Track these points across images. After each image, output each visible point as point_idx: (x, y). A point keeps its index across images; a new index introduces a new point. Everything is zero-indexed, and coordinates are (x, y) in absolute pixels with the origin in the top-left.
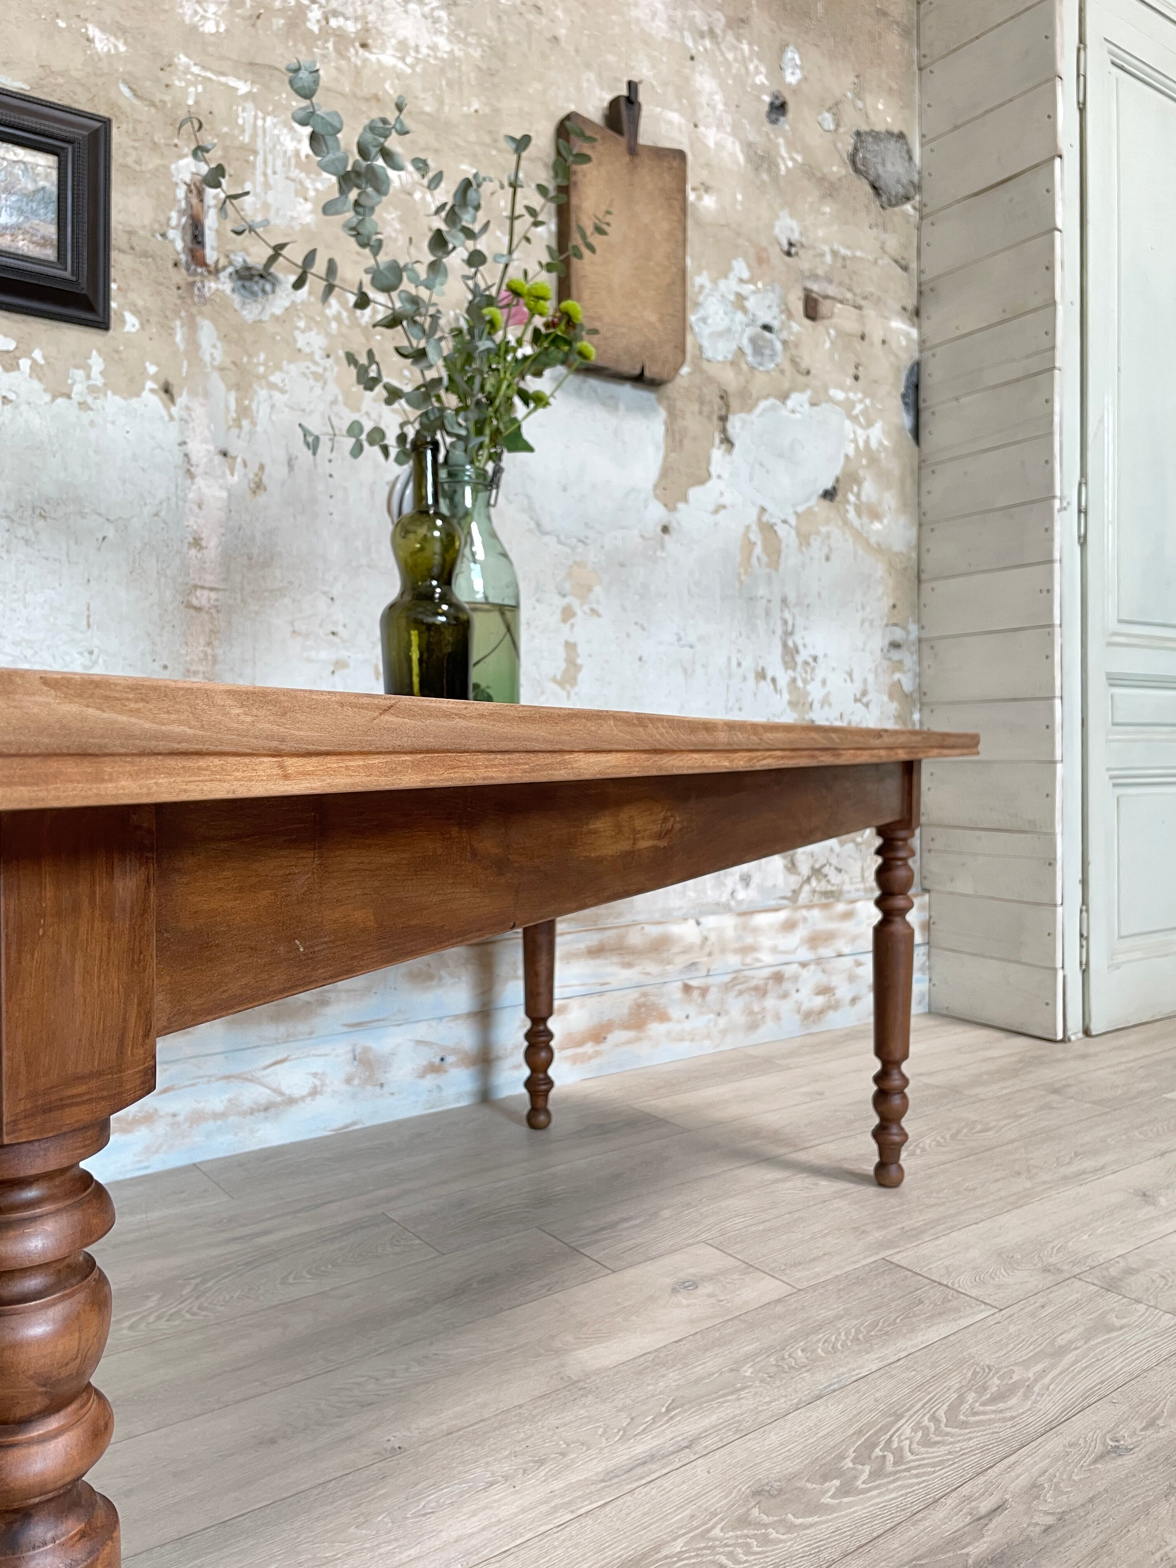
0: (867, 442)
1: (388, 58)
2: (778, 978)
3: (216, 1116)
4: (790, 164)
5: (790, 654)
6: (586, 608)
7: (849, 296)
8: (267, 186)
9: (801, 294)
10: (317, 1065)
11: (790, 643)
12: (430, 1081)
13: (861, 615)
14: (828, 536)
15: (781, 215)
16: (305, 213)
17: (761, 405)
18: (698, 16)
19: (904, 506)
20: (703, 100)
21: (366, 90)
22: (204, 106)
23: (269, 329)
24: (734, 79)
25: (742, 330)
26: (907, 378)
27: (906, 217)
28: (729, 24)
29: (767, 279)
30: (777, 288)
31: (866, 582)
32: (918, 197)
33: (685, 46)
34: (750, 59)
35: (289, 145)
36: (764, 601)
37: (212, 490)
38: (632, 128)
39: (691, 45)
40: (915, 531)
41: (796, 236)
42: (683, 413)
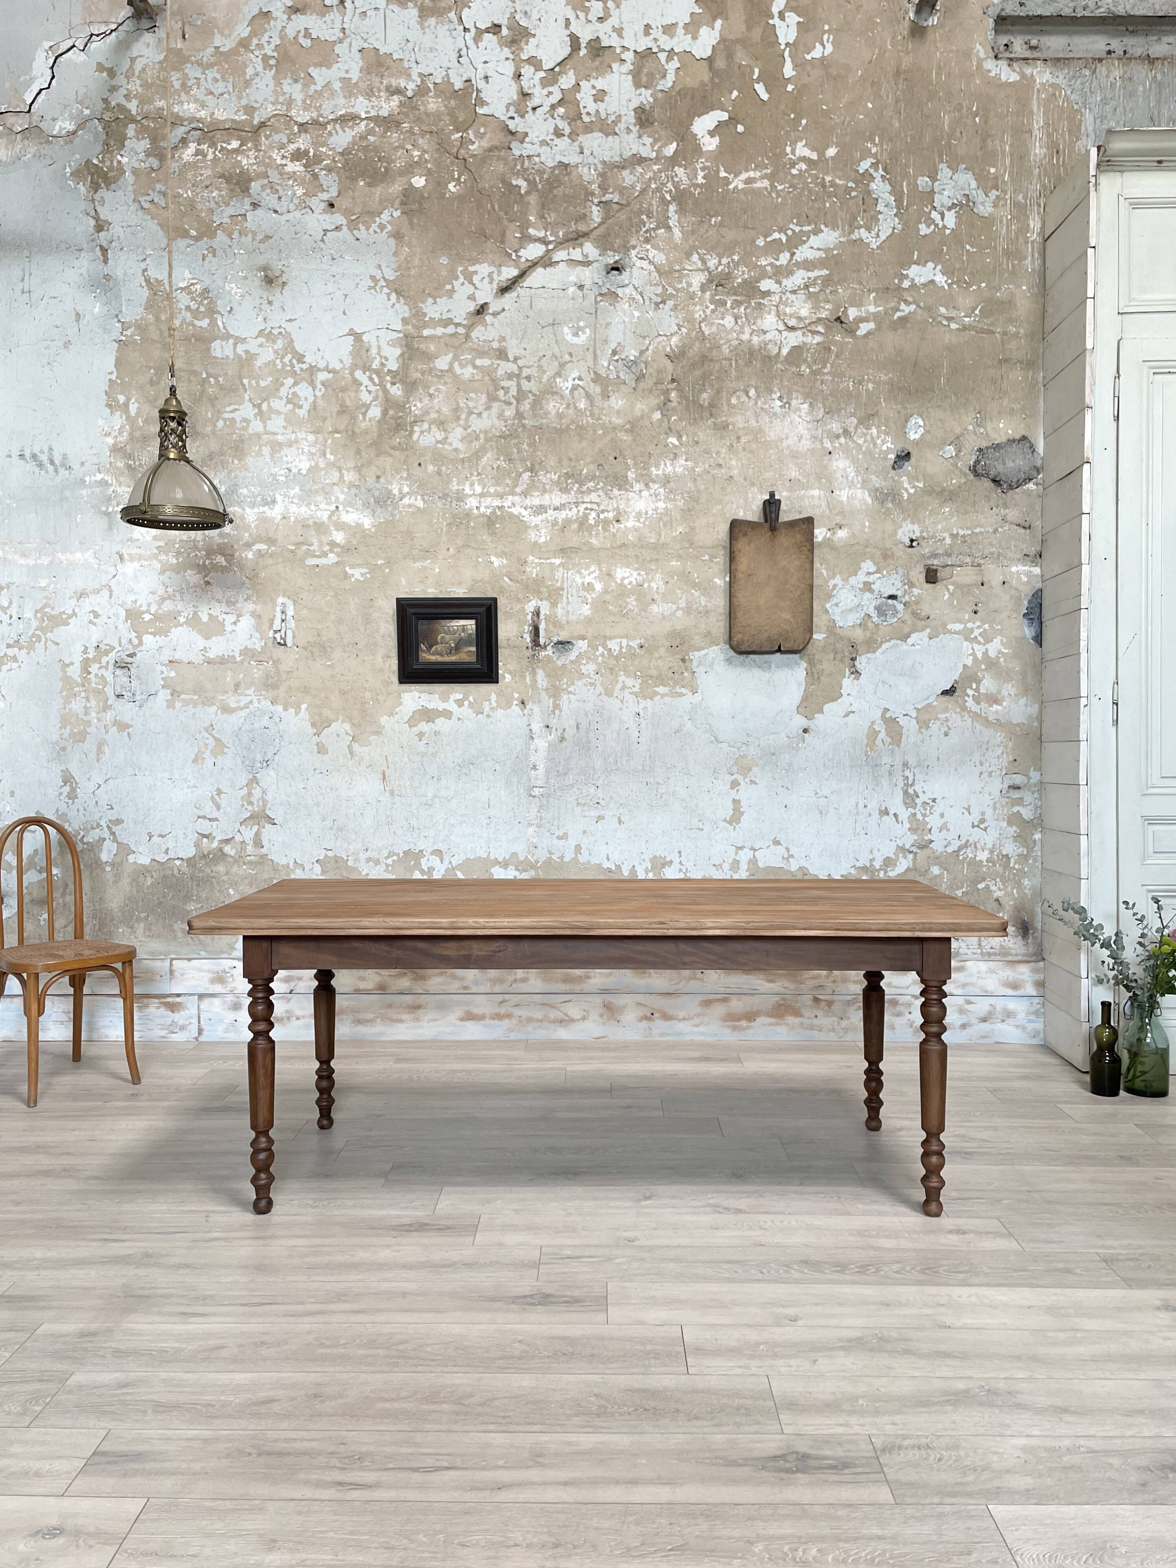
0: (986, 653)
1: (630, 523)
4: (912, 491)
5: (910, 799)
6: (747, 780)
7: (968, 560)
8: (568, 603)
9: (922, 569)
10: (586, 1006)
11: (911, 791)
12: (644, 1024)
13: (979, 769)
14: (947, 720)
15: (904, 524)
16: (586, 610)
17: (884, 646)
18: (835, 426)
19: (1026, 690)
20: (839, 475)
21: (618, 543)
22: (540, 576)
23: (569, 667)
24: (864, 453)
25: (869, 603)
26: (1029, 602)
27: (1028, 493)
28: (860, 422)
29: (892, 567)
30: (900, 571)
31: (984, 747)
32: (1041, 476)
33: (824, 448)
34: (878, 437)
35: (579, 581)
36: (888, 766)
37: (541, 744)
38: (773, 516)
39: (828, 445)
40: (1036, 707)
41: (918, 534)
42: (821, 661)
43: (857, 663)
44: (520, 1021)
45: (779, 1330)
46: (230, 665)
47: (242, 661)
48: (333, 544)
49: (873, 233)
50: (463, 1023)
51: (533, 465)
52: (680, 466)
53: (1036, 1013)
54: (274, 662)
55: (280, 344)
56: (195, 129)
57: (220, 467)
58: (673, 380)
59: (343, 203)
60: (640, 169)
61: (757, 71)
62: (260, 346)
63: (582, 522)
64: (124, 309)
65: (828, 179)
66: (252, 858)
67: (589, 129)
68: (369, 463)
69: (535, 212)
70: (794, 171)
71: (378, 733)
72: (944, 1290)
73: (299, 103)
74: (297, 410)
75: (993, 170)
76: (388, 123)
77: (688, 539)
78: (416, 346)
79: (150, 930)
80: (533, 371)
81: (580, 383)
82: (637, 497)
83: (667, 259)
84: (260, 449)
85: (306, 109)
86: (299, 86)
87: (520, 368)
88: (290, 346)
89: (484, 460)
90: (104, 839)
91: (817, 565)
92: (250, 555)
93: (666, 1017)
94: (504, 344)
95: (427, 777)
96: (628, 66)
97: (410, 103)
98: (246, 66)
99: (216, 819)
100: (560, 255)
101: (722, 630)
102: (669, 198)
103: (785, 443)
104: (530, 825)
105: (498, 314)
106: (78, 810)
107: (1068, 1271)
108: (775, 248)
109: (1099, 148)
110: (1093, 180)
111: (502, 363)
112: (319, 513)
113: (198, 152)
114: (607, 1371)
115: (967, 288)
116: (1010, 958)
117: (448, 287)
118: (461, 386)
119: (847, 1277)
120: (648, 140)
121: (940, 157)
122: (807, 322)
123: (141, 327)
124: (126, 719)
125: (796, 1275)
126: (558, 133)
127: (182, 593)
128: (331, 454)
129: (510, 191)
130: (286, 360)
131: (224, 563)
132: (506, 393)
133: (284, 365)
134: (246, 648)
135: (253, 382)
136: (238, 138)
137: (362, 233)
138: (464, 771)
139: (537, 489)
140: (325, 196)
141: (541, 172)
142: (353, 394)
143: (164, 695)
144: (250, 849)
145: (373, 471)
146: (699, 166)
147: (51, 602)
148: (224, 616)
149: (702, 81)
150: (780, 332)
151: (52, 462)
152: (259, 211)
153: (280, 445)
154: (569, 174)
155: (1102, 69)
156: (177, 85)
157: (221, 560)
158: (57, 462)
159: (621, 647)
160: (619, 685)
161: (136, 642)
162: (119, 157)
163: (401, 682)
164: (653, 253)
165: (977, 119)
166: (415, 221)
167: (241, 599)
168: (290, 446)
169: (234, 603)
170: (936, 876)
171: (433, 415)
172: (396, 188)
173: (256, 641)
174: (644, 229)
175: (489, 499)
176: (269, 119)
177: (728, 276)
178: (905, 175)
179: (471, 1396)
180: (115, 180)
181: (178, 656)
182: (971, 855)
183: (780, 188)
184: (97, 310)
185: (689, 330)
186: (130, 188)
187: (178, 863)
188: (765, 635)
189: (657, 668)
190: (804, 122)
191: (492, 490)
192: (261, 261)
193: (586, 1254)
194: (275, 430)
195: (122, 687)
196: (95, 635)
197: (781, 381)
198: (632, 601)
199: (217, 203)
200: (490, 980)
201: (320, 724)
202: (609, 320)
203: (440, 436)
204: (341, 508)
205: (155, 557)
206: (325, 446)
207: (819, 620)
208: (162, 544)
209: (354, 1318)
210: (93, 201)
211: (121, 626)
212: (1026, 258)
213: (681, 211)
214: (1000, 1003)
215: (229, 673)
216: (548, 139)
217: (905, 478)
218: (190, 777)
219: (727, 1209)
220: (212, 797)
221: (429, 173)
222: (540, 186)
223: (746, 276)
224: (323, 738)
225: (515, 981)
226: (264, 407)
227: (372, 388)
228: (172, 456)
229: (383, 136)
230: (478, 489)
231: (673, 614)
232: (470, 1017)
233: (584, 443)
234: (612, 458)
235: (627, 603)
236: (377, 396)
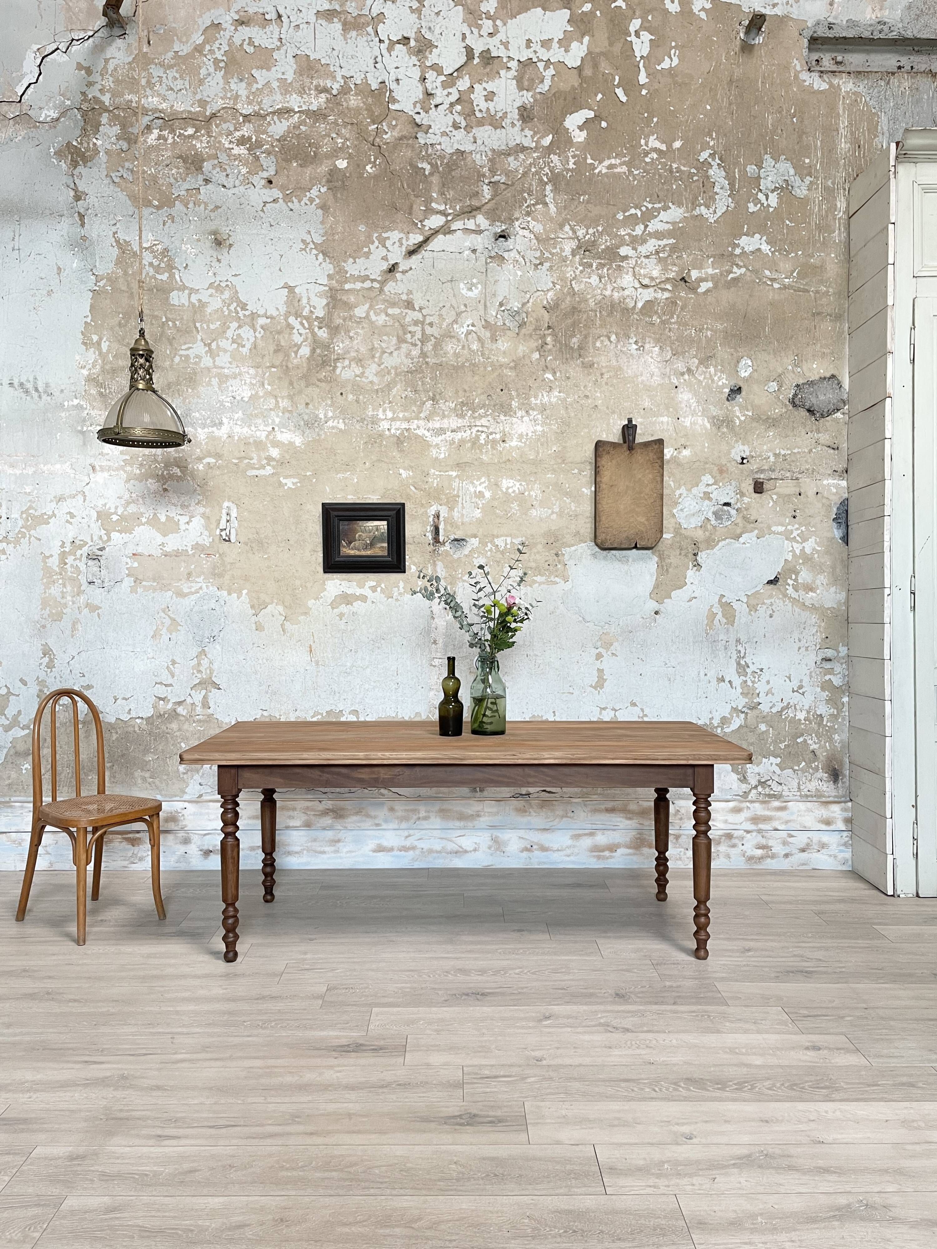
0: (803, 550)
1: (514, 443)
2: (729, 836)
3: (437, 852)
4: (743, 418)
5: (742, 669)
6: (609, 653)
7: (788, 474)
8: (463, 508)
9: (752, 482)
10: (477, 840)
11: (743, 662)
12: (525, 854)
13: (798, 644)
14: (772, 604)
15: (736, 445)
16: (478, 513)
17: (721, 544)
18: (681, 366)
19: (835, 581)
20: (683, 405)
21: (504, 459)
22: (440, 485)
23: (463, 560)
24: (704, 388)
25: (708, 509)
26: (838, 509)
27: (837, 420)
28: (701, 363)
29: (726, 480)
30: (733, 483)
31: (802, 626)
32: (847, 407)
33: (672, 383)
34: (715, 375)
35: (472, 490)
36: (724, 642)
37: (441, 624)
38: (631, 438)
39: (675, 381)
40: (844, 594)
41: (747, 453)
42: (669, 556)
43: (698, 558)
44: (422, 852)
45: (680, 1149)
46: (183, 558)
47: (194, 555)
48: (269, 459)
49: (711, 210)
50: (375, 854)
51: (434, 395)
52: (555, 396)
53: (845, 845)
54: (220, 555)
55: (227, 295)
56: (158, 118)
57: (177, 395)
58: (549, 327)
59: (279, 181)
60: (522, 156)
61: (617, 78)
62: (211, 296)
63: (475, 442)
64: (97, 264)
65: (675, 166)
66: (201, 717)
67: (481, 123)
68: (300, 392)
69: (436, 189)
70: (647, 160)
71: (306, 614)
72: (810, 1106)
73: (244, 98)
74: (241, 349)
75: (807, 161)
76: (317, 115)
77: (561, 457)
78: (339, 298)
79: (114, 777)
80: (435, 319)
81: (473, 329)
82: (519, 422)
83: (544, 229)
84: (210, 381)
85: (250, 103)
86: (243, 85)
87: (424, 316)
88: (235, 297)
89: (394, 391)
91: (666, 478)
92: (201, 467)
93: (543, 849)
94: (411, 296)
95: (346, 650)
96: (513, 73)
97: (335, 100)
98: (200, 68)
99: (171, 685)
100: (457, 225)
101: (589, 530)
102: (546, 180)
103: (640, 379)
104: (431, 689)
105: (407, 272)
106: (55, 678)
107: (912, 1085)
108: (632, 221)
109: (897, 144)
110: (892, 169)
111: (409, 312)
112: (258, 433)
113: (159, 137)
114: (536, 1193)
115: (787, 255)
116: (824, 799)
117: (366, 250)
118: (375, 331)
119: (727, 1094)
120: (529, 133)
121: (765, 149)
122: (658, 281)
123: (111, 280)
124: (96, 603)
125: (684, 1093)
126: (456, 126)
127: (143, 498)
128: (269, 384)
129: (416, 172)
130: (232, 308)
131: (179, 474)
132: (412, 336)
133: (230, 311)
134: (197, 544)
135: (205, 326)
136: (194, 126)
137: (295, 205)
138: (377, 645)
139: (438, 415)
140: (265, 175)
141: (442, 157)
142: (286, 336)
143: (128, 582)
144: (199, 710)
145: (303, 399)
146: (570, 154)
147: (34, 505)
148: (179, 517)
149: (573, 86)
150: (636, 289)
151: (37, 390)
152: (209, 186)
153: (227, 376)
154: (464, 159)
155: (894, 81)
156: (143, 82)
157: (176, 471)
158: (40, 389)
159: (506, 544)
161: (105, 538)
162: (94, 140)
163: (325, 572)
164: (532, 224)
165: (795, 120)
166: (339, 195)
167: (193, 504)
168: (235, 378)
169: (187, 507)
170: (763, 732)
171: (353, 354)
172: (323, 169)
173: (206, 538)
174: (526, 205)
175: (398, 423)
176: (219, 111)
177: (594, 243)
178: (737, 164)
179: (420, 1219)
180: (92, 158)
181: (140, 550)
182: (791, 715)
183: (636, 172)
184: (75, 265)
185: (562, 286)
186: (104, 166)
187: (138, 721)
188: (624, 535)
189: (535, 561)
190: (655, 120)
191: (401, 415)
192: (212, 226)
193: (502, 1073)
194: (222, 365)
195: (93, 575)
196: (71, 533)
197: (637, 328)
198: (515, 505)
199: (176, 179)
200: (398, 818)
201: (258, 607)
202: (497, 278)
203: (359, 371)
204: (276, 429)
205: (122, 468)
206: (263, 378)
207: (668, 523)
208: (128, 457)
209: (309, 1140)
210: (73, 175)
211: (92, 525)
212: (834, 232)
213: (556, 190)
214: (816, 837)
215: (183, 564)
216: (447, 130)
217: (737, 408)
218: (149, 650)
219: (616, 1028)
220: (168, 667)
221: (350, 157)
222: (441, 169)
223: (608, 244)
224: (260, 617)
225: (419, 819)
226: (214, 346)
227: (302, 331)
228: (141, 386)
229: (312, 126)
230: (390, 415)
231: (548, 517)
232: (380, 849)
233: (476, 378)
234: (499, 390)
235: (511, 508)
236: (307, 338)
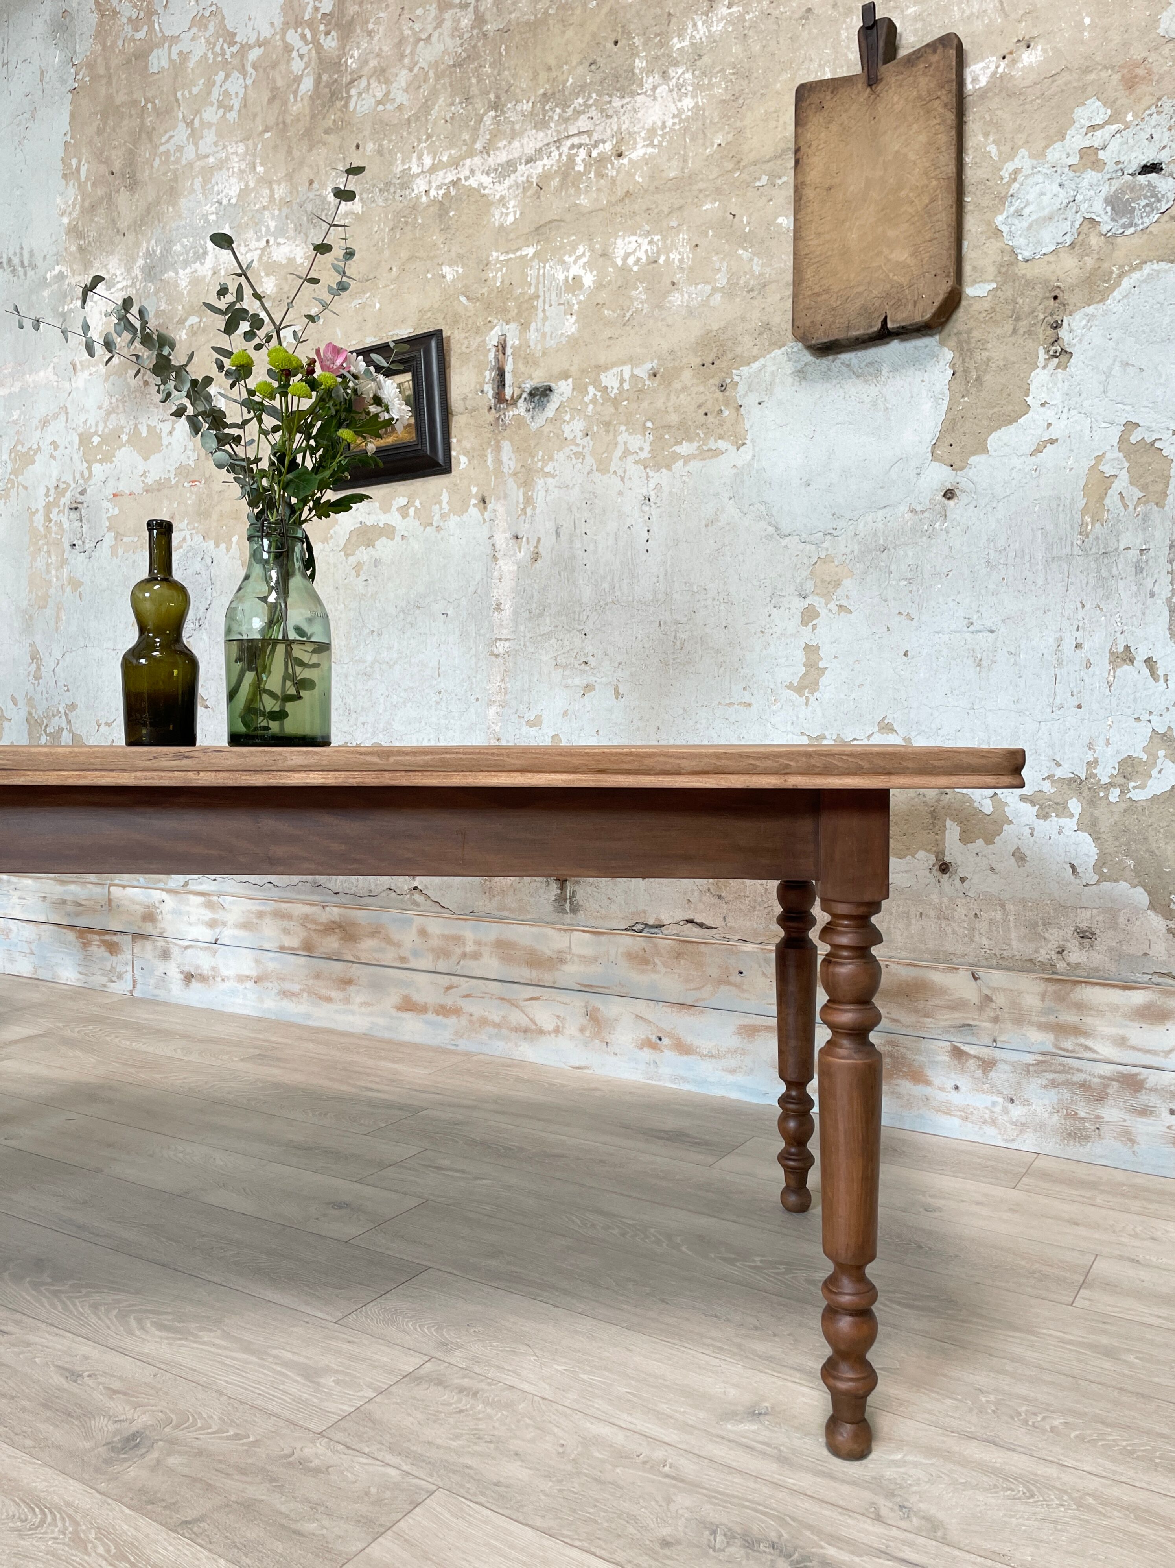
1: (639, 153)
6: (833, 606)
8: (545, 319)
10: (560, 1011)
12: (649, 1054)
16: (570, 326)
21: (620, 193)
22: (507, 282)
23: (546, 430)
25: (1093, 194)
29: (1146, 100)
35: (561, 277)
37: (507, 567)
42: (983, 342)
43: (1062, 333)
44: (471, 1022)
46: (165, 491)
47: (175, 483)
50: (400, 1014)
51: (498, 97)
52: (719, 20)
54: (206, 480)
55: (212, 28)
57: (156, 222)
62: (193, 39)
63: (566, 172)
64: (78, 48)
68: (302, 164)
74: (228, 115)
77: (732, 154)
82: (649, 101)
84: (192, 183)
88: (221, 27)
89: (435, 111)
90: (62, 729)
91: (976, 139)
93: (682, 1048)
95: (366, 631)
104: (488, 700)
106: (42, 693)
123: (90, 64)
124: (78, 576)
127: (124, 403)
128: (261, 164)
133: (215, 55)
135: (187, 92)
138: (409, 619)
139: (504, 135)
142: (284, 68)
143: (109, 540)
145: (306, 173)
148: (160, 424)
151: (22, 264)
153: (212, 170)
158: (26, 263)
159: (622, 381)
160: (619, 452)
161: (86, 474)
168: (220, 168)
171: (373, 63)
173: (189, 453)
175: (441, 174)
181: (121, 486)
184: (57, 60)
188: (859, 305)
189: (678, 409)
191: (445, 159)
194: (207, 151)
195: (75, 534)
196: (55, 473)
198: (639, 293)
200: (432, 950)
203: (379, 92)
204: (271, 241)
205: (101, 359)
206: (255, 155)
207: (977, 255)
211: (75, 456)
215: (165, 502)
225: (464, 955)
226: (197, 122)
227: (304, 49)
230: (428, 161)
231: (704, 304)
232: (408, 1006)
233: (570, 33)
234: (610, 45)
235: (631, 299)
236: (310, 60)
